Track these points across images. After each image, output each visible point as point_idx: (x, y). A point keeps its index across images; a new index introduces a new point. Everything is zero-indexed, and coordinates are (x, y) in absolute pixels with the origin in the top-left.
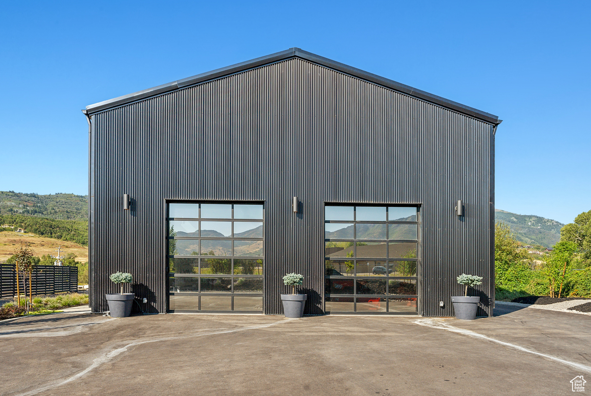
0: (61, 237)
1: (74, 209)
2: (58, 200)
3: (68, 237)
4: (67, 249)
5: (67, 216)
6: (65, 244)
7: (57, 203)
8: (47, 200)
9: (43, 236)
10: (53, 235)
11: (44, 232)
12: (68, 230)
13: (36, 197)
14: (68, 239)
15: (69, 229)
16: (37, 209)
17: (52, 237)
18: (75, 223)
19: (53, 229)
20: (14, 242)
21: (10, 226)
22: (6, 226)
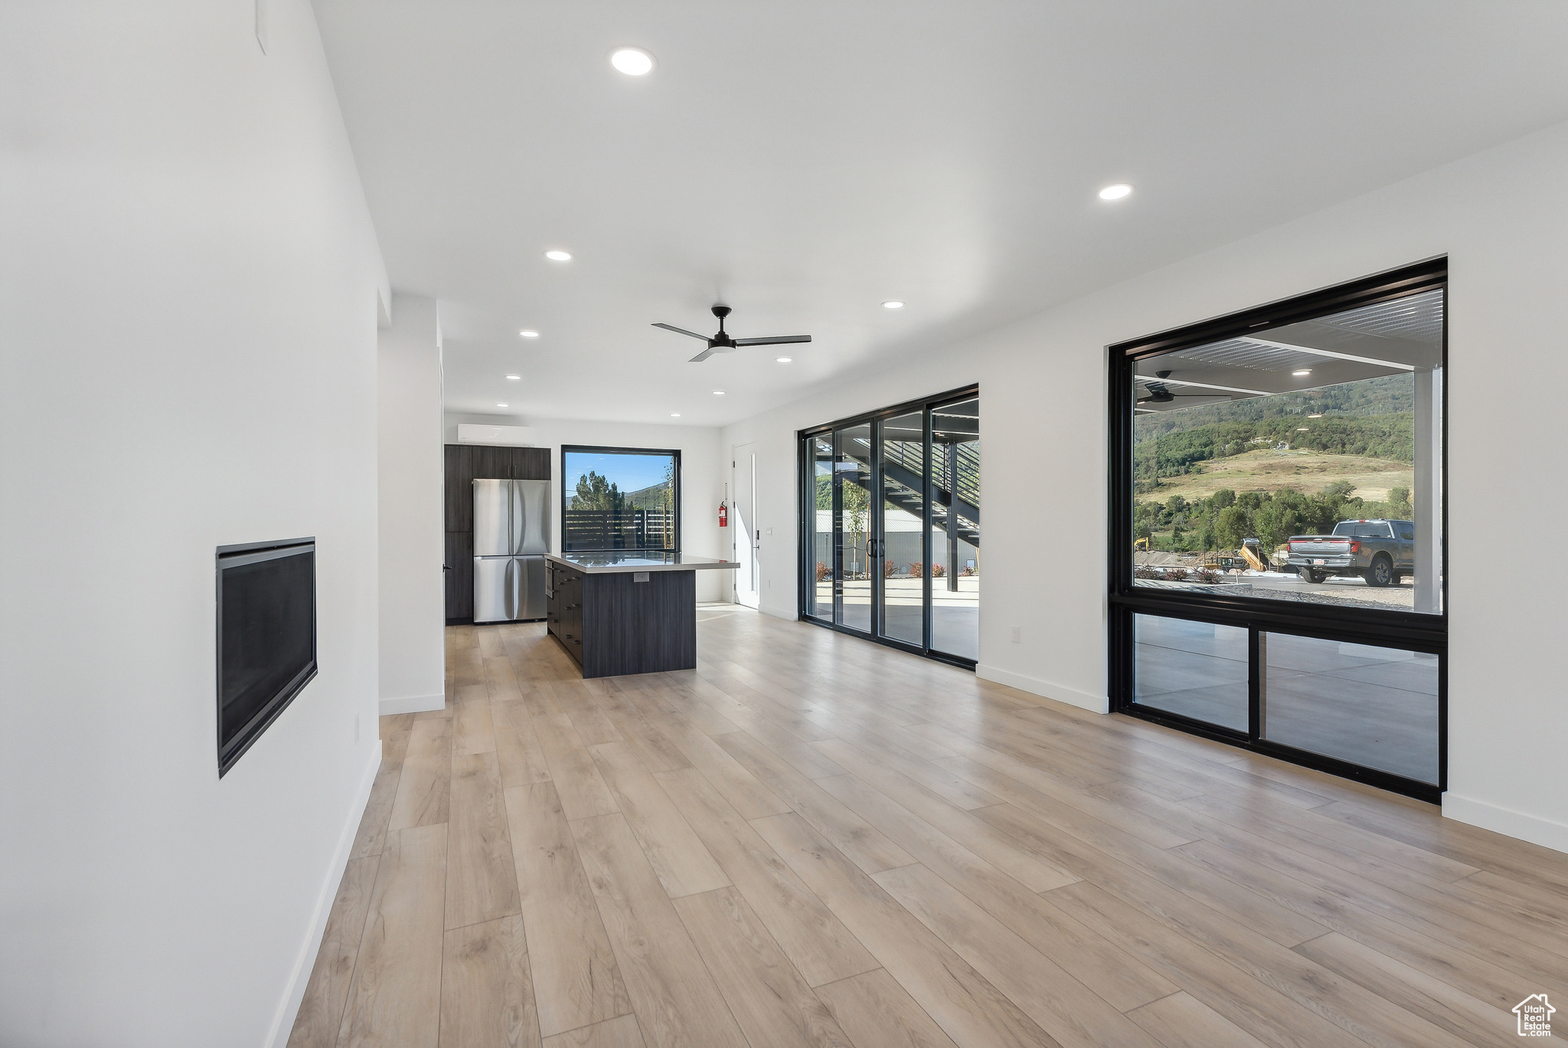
0: (1365, 449)
3: (1380, 449)
5: (1392, 406)
6: (1371, 464)
9: (1326, 451)
10: (1348, 447)
11: (1329, 445)
12: (1381, 434)
14: (1378, 452)
16: (1330, 402)
18: (1402, 418)
19: (1347, 435)
20: (1269, 469)
21: (1265, 439)
22: (1259, 440)
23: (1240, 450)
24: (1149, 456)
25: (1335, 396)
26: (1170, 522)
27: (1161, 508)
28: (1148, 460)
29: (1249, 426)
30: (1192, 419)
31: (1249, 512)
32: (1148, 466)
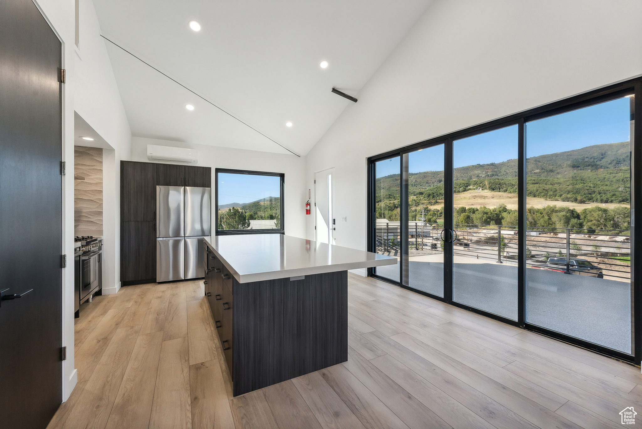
2: (509, 165)
4: (509, 199)
8: (501, 166)
13: (494, 165)
15: (513, 184)
17: (500, 191)
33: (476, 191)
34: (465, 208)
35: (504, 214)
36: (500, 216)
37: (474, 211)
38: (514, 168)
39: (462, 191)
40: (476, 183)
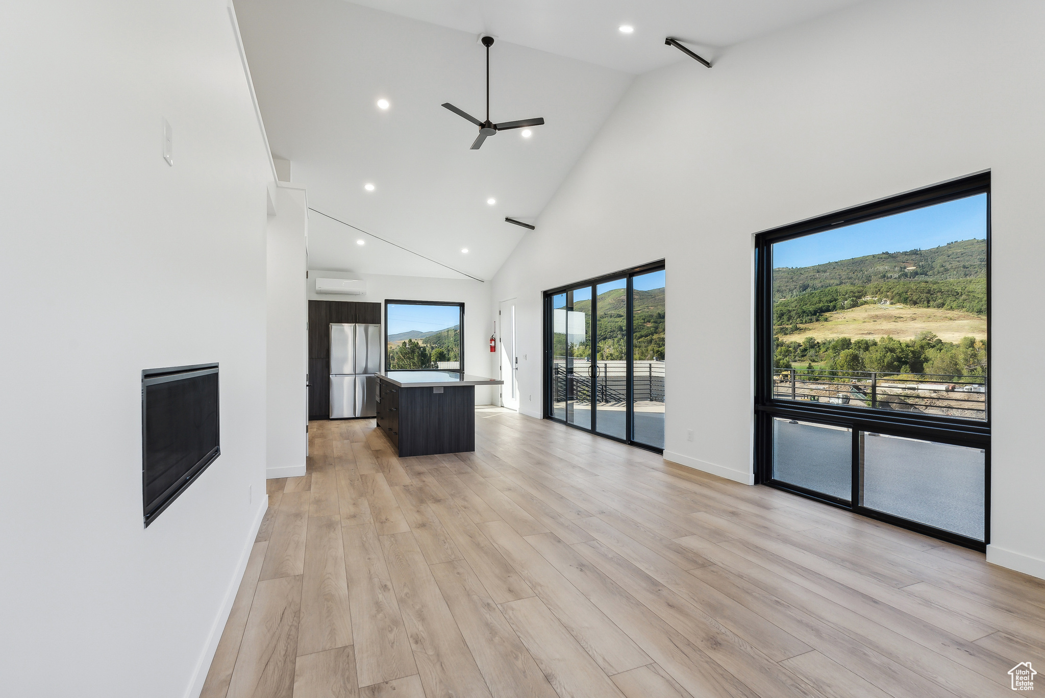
0: (943, 304)
1: (976, 260)
2: (950, 253)
3: (954, 305)
4: (951, 322)
5: (963, 273)
6: (948, 315)
7: (949, 256)
8: (934, 255)
9: (916, 306)
10: (931, 303)
11: (918, 301)
12: (955, 294)
13: (917, 254)
14: (953, 307)
15: (957, 292)
17: (929, 307)
18: (970, 282)
19: (931, 295)
20: (875, 318)
21: (873, 297)
22: (868, 298)
23: (855, 305)
24: (791, 309)
25: (922, 266)
26: (806, 355)
27: (800, 345)
28: (790, 311)
29: (861, 288)
30: (821, 282)
31: (862, 354)
32: (790, 316)
33: (879, 305)
34: (850, 340)
35: (930, 353)
36: (923, 356)
37: (867, 346)
38: (962, 259)
39: (849, 306)
40: (879, 290)
